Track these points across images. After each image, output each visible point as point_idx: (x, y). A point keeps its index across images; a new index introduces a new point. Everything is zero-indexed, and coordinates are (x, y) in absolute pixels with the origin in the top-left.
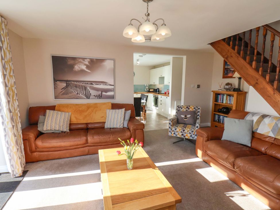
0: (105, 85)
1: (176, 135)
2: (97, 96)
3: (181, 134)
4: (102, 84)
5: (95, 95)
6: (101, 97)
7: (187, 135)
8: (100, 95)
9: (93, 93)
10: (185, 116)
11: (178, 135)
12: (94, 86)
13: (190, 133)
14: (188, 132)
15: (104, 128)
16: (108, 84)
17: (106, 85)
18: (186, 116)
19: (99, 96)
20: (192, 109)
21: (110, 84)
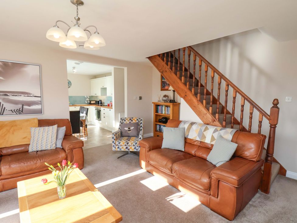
0: (27, 96)
1: (120, 149)
2: (15, 111)
3: (125, 147)
4: (22, 95)
5: (11, 110)
6: (22, 112)
7: (131, 148)
8: (21, 110)
9: (8, 106)
10: (128, 129)
11: (122, 149)
12: (10, 98)
13: (134, 145)
14: (131, 144)
15: (28, 151)
16: (31, 95)
17: (29, 96)
18: (130, 128)
19: (19, 110)
20: (135, 121)
21: (35, 95)
